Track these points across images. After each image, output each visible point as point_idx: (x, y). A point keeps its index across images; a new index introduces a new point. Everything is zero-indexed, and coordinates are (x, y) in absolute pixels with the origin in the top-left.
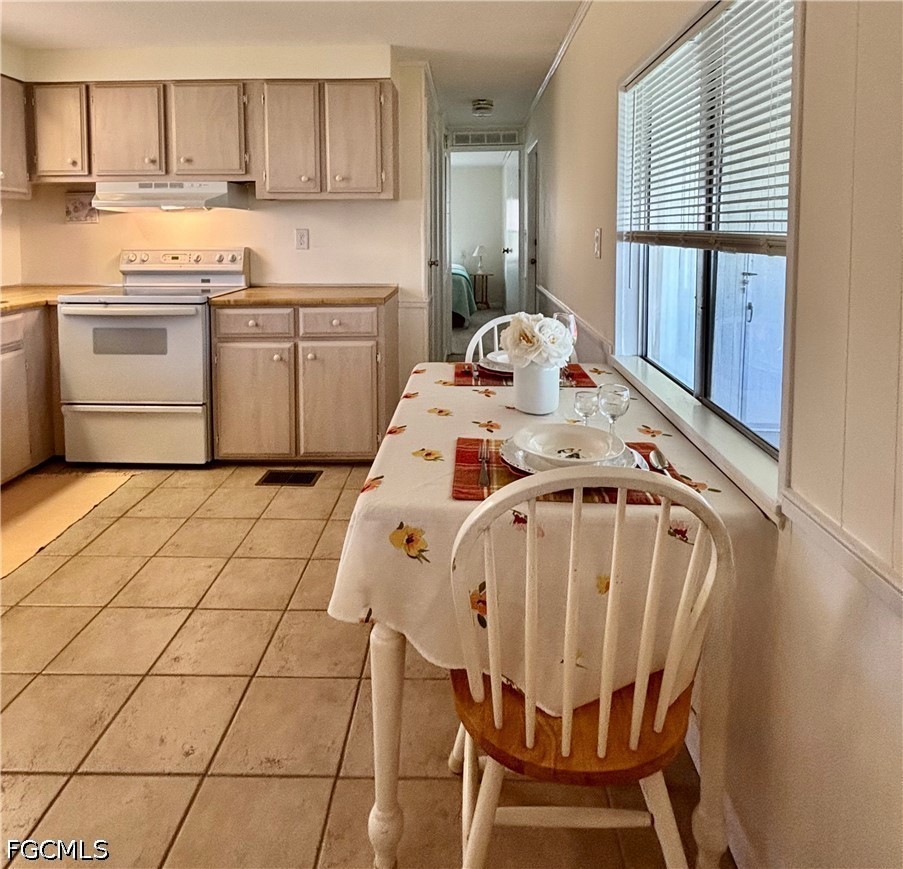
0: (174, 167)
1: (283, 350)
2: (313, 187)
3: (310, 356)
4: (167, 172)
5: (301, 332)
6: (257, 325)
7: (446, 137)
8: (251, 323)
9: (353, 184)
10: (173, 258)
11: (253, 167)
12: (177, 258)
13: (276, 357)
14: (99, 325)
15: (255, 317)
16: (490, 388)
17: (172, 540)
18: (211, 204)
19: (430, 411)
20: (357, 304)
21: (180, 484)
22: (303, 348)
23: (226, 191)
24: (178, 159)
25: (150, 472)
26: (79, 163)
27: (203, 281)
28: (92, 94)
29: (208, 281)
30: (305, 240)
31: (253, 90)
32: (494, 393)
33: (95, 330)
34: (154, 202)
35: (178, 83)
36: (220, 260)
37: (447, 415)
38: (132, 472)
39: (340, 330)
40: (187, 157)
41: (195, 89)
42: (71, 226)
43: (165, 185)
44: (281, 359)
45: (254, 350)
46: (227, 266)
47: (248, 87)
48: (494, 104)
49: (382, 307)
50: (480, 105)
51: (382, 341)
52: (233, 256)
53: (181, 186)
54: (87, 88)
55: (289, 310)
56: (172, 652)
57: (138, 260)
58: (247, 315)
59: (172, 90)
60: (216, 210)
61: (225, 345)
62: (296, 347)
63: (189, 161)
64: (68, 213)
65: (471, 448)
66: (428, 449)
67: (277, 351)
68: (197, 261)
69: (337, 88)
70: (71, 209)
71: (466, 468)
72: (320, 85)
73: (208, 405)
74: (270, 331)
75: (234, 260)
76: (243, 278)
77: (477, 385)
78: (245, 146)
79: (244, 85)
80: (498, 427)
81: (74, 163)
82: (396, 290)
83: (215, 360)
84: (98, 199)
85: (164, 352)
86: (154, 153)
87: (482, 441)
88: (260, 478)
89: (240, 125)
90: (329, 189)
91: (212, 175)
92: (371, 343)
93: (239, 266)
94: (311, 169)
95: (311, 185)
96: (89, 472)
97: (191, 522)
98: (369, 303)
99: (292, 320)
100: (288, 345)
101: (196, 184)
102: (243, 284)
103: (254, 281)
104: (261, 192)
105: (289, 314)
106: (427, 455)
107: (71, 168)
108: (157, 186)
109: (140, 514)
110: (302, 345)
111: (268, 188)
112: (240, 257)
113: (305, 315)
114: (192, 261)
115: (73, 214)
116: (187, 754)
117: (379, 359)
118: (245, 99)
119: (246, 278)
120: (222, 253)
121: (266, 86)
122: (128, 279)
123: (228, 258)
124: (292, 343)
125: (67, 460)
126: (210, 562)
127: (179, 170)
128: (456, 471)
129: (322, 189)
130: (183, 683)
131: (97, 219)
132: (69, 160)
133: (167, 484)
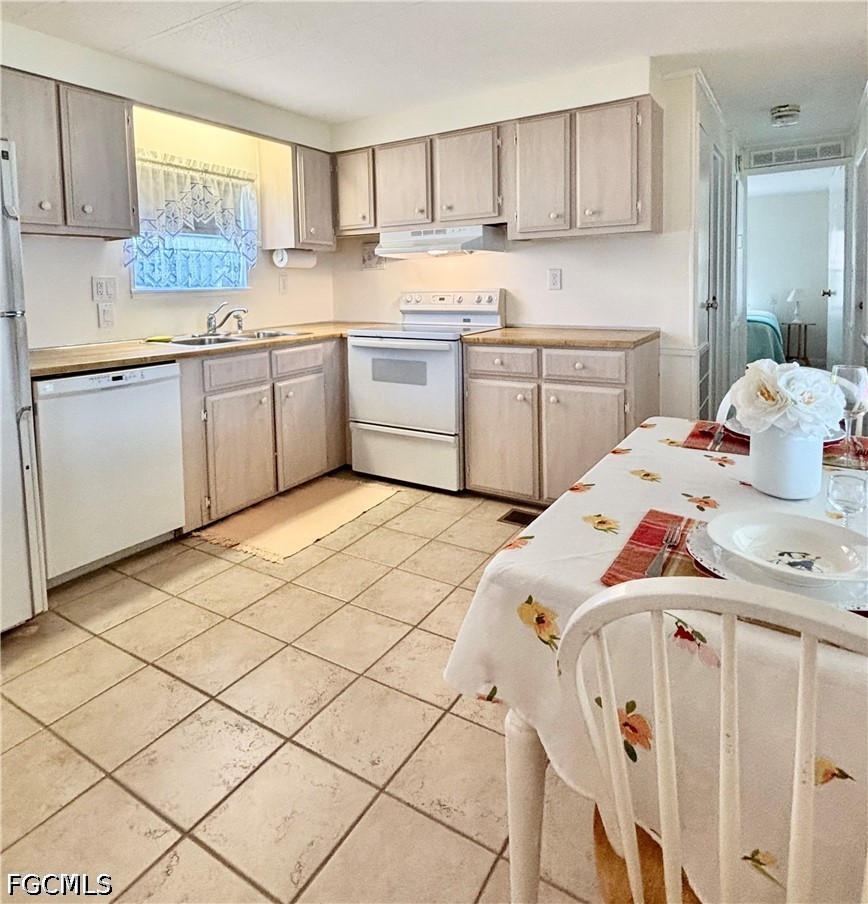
0: (438, 215)
1: (526, 390)
2: (562, 224)
3: (552, 399)
4: (433, 220)
5: (544, 374)
6: (502, 363)
7: (739, 158)
8: (497, 361)
9: (605, 218)
10: (441, 299)
11: (506, 209)
12: (443, 299)
13: (520, 397)
14: (378, 356)
15: (501, 355)
16: (730, 456)
17: (414, 557)
18: (470, 247)
19: (633, 473)
20: (603, 347)
21: (434, 506)
22: (547, 390)
23: (481, 234)
24: (441, 207)
25: (413, 490)
26: (367, 217)
27: (465, 320)
28: (377, 156)
29: (469, 321)
30: (558, 280)
31: (507, 132)
32: (732, 463)
33: (374, 360)
34: (423, 248)
35: (442, 135)
36: (479, 301)
37: (653, 479)
38: (399, 488)
39: (584, 374)
40: (449, 205)
41: (455, 139)
42: (366, 272)
43: (431, 232)
44: (525, 399)
45: (501, 389)
46: (484, 307)
47: (502, 130)
48: (801, 108)
49: (631, 352)
50: (781, 112)
51: (631, 388)
52: (490, 297)
53: (444, 232)
54: (373, 151)
55: (532, 351)
56: (388, 661)
57: (413, 301)
58: (493, 353)
59: (437, 143)
60: (478, 252)
61: (474, 380)
62: (539, 387)
63: (450, 208)
64: (364, 261)
65: (660, 525)
66: (606, 516)
67: (520, 391)
68: (459, 302)
69: (590, 115)
70: (366, 257)
71: (641, 549)
72: (571, 115)
73: (461, 435)
74: (514, 370)
75: (490, 300)
76: (499, 317)
77: (713, 450)
78: (499, 190)
79: (498, 128)
80: (714, 505)
81: (364, 217)
82: (657, 335)
83: (466, 394)
84: (381, 247)
85: (424, 384)
86: (423, 204)
87: (682, 519)
88: (502, 515)
89: (493, 167)
90: (578, 225)
91: (469, 219)
92: (617, 391)
93: (494, 307)
94: (561, 207)
95: (560, 221)
96: (367, 482)
97: (433, 544)
98: (617, 346)
99: (535, 360)
100: (532, 386)
101: (456, 229)
102: (498, 325)
103: (509, 322)
104: (513, 233)
105: (532, 355)
106: (600, 523)
107: (362, 222)
108: (426, 233)
109: (395, 527)
110: (544, 387)
111: (518, 229)
112: (496, 298)
113: (548, 355)
114: (456, 302)
115: (367, 262)
116: (374, 763)
117: (627, 408)
118: (499, 142)
119: (501, 318)
120: (480, 294)
121: (518, 125)
122: (407, 316)
123: (485, 299)
124: (535, 385)
125: (354, 469)
126: (438, 585)
127: (442, 217)
128: (625, 550)
129: (572, 225)
130: (388, 693)
131: (385, 265)
132: (360, 216)
133: (422, 504)
